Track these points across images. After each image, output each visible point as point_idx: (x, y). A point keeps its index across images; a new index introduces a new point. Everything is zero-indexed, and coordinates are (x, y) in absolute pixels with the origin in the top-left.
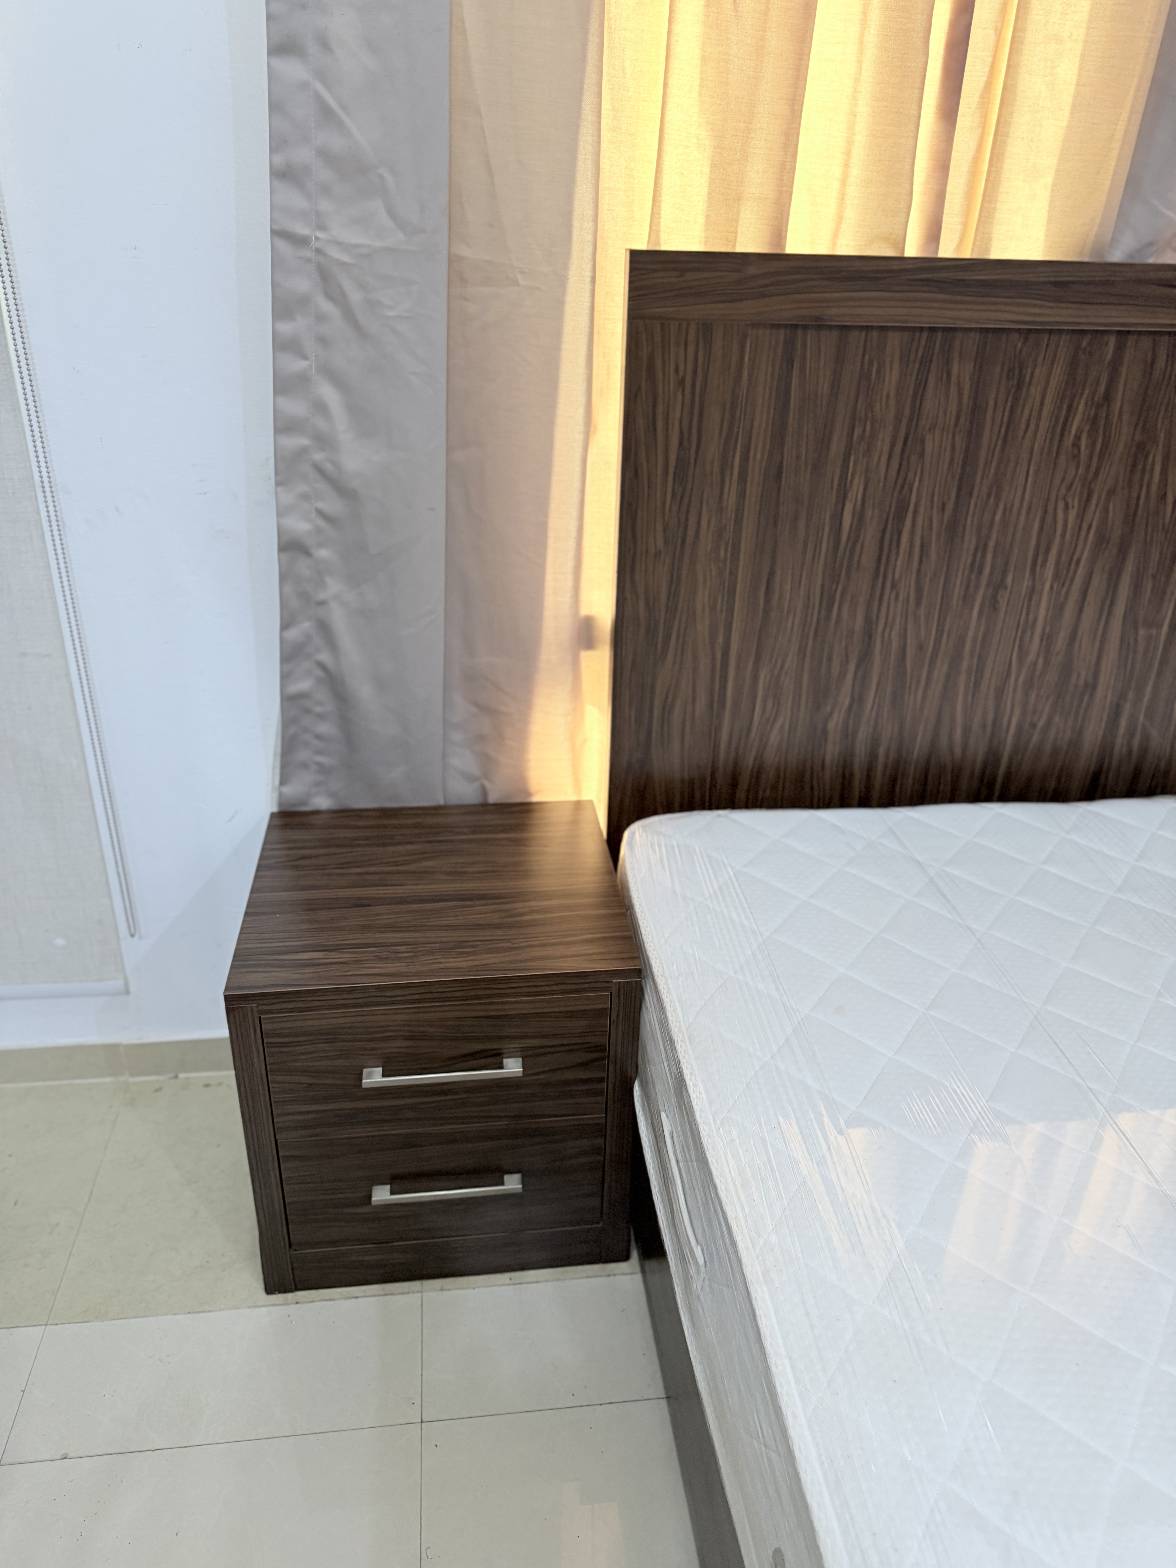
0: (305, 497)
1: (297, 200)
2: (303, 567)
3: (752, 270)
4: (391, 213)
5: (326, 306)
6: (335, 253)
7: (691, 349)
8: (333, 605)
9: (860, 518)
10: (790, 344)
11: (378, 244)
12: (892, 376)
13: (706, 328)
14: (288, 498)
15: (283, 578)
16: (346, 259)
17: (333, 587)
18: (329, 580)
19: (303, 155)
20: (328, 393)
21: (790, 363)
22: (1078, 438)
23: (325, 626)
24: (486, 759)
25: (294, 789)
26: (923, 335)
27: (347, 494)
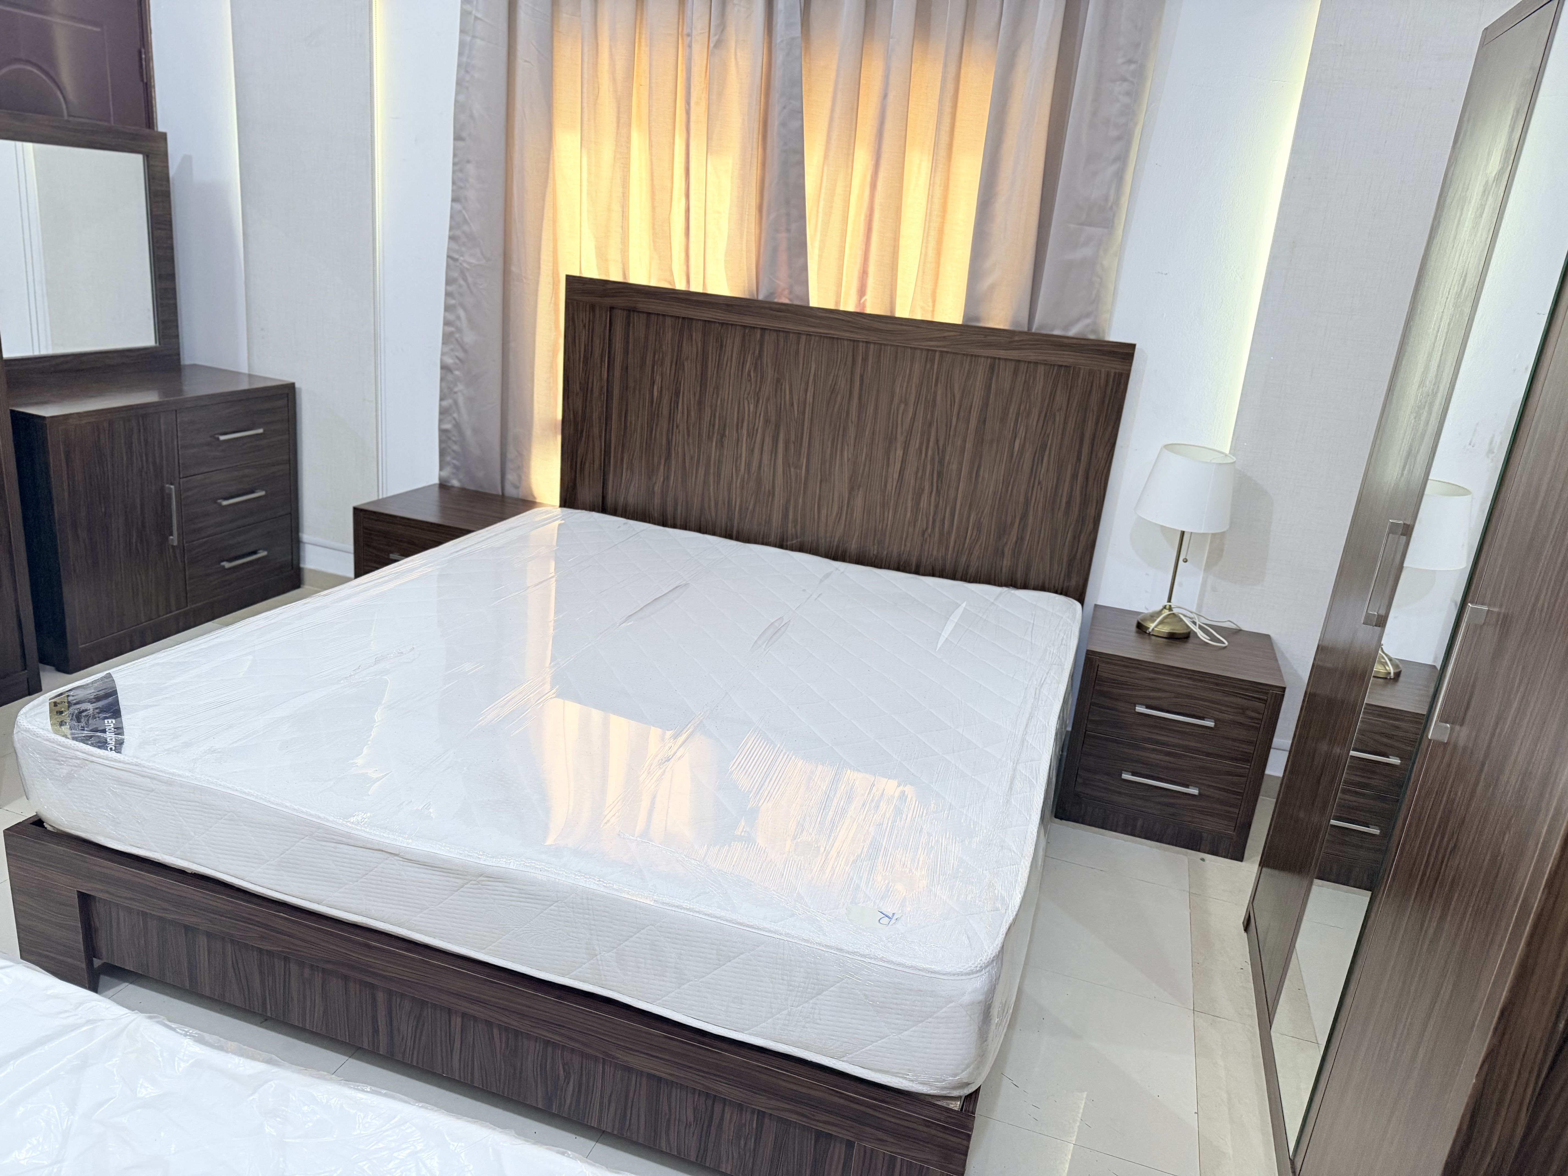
0: (452, 350)
1: (456, 247)
2: (450, 377)
3: (609, 287)
4: (482, 253)
5: (462, 282)
6: (465, 265)
7: (588, 313)
8: (459, 394)
9: (661, 391)
10: (628, 317)
11: (477, 263)
12: (669, 335)
14: (446, 349)
15: (442, 379)
16: (468, 267)
17: (460, 387)
18: (459, 384)
19: (458, 233)
20: (461, 312)
21: (629, 324)
22: (749, 372)
23: (456, 403)
24: (520, 477)
25: (445, 474)
26: (681, 320)
27: (465, 351)
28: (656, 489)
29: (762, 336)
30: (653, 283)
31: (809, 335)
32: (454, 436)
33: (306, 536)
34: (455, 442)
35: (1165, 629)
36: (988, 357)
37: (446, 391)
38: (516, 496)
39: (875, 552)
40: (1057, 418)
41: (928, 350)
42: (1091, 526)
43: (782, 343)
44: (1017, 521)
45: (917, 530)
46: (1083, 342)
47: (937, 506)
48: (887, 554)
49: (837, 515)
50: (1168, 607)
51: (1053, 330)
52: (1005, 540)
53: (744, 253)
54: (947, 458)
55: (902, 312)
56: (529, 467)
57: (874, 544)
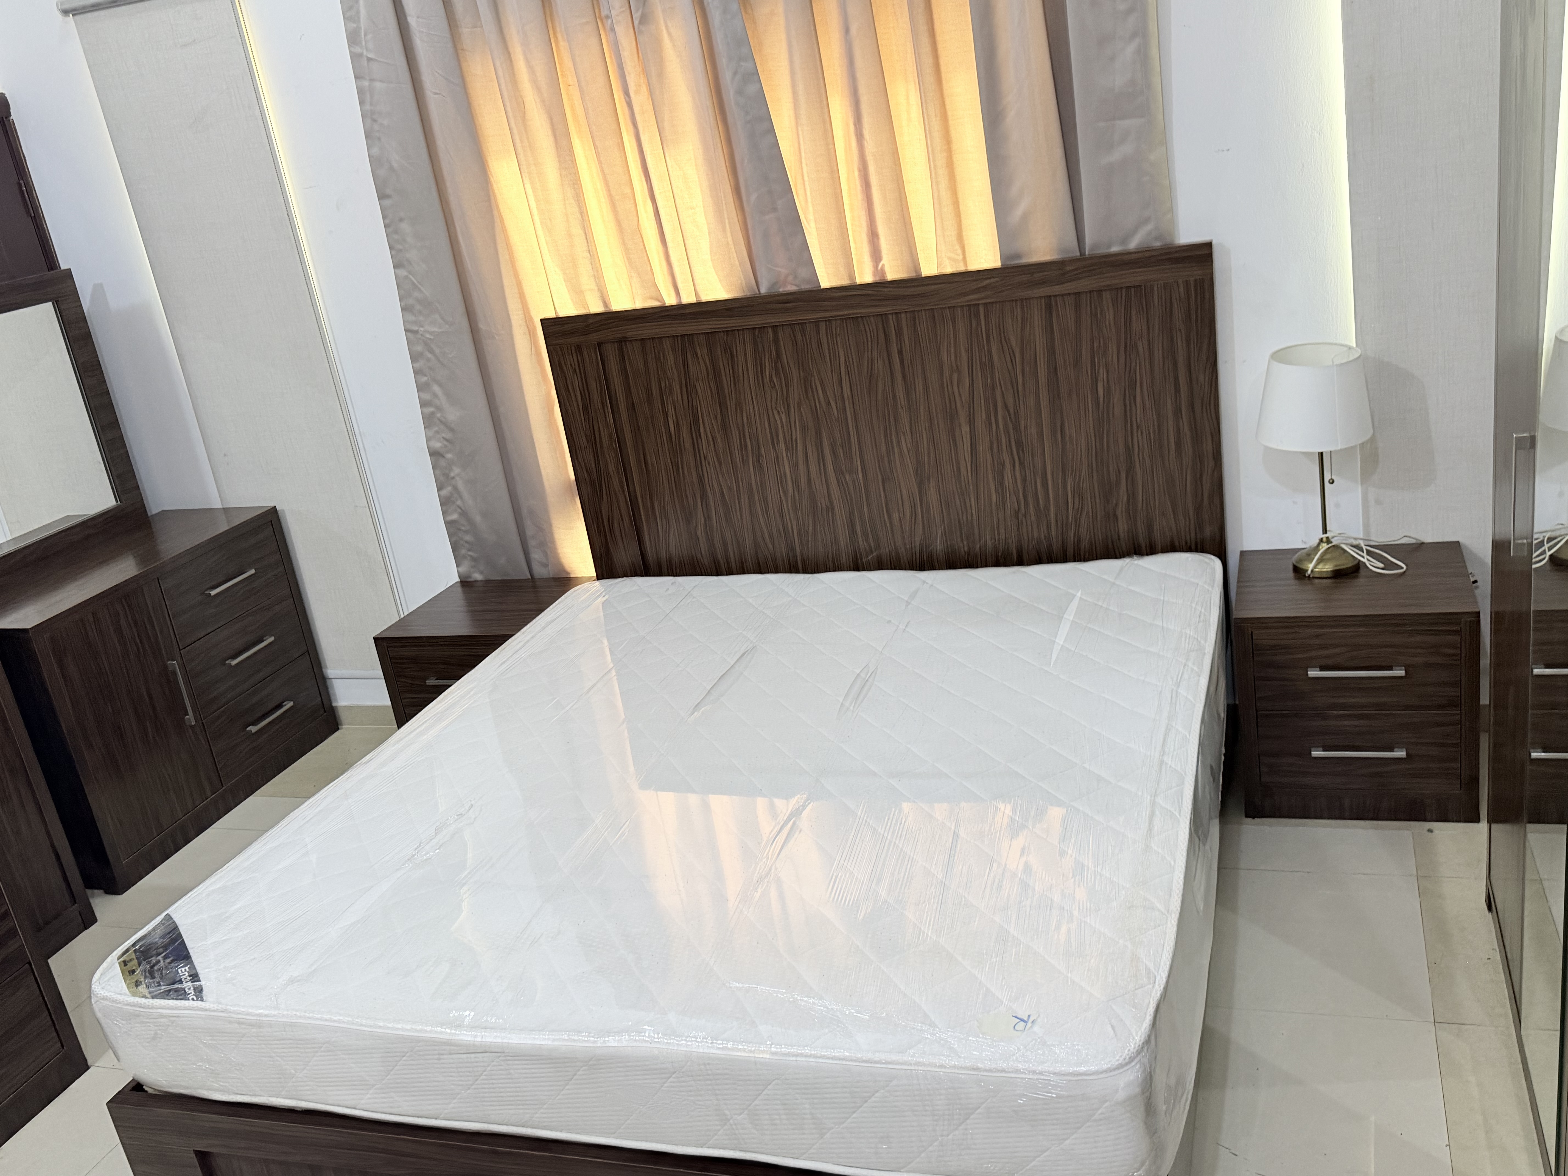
0: (437, 432)
1: (411, 318)
2: (442, 463)
3: (591, 321)
4: (442, 318)
5: (429, 355)
6: (428, 336)
7: (575, 356)
8: (458, 479)
9: (677, 425)
10: (621, 350)
11: (440, 330)
12: (671, 359)
13: (579, 348)
14: (431, 433)
15: (434, 468)
16: (431, 337)
17: (456, 471)
18: (454, 468)
19: (410, 301)
20: (436, 388)
21: (623, 358)
22: (771, 377)
23: (455, 488)
24: (546, 555)
25: (464, 569)
26: (679, 338)
27: (452, 430)
28: (699, 533)
29: (775, 333)
30: (639, 305)
31: (828, 321)
32: (463, 525)
33: (331, 671)
34: (466, 532)
35: (1327, 568)
36: (1041, 297)
37: (442, 478)
38: (546, 576)
39: (966, 549)
40: (1140, 349)
41: (969, 306)
42: (1212, 463)
43: (799, 337)
44: (1123, 475)
45: (1008, 512)
46: (1147, 254)
47: (1024, 480)
48: (980, 547)
49: (911, 516)
50: (1324, 540)
51: (1109, 246)
52: (1115, 502)
53: (732, 247)
54: (1022, 423)
55: (929, 269)
56: (553, 542)
57: (962, 540)
